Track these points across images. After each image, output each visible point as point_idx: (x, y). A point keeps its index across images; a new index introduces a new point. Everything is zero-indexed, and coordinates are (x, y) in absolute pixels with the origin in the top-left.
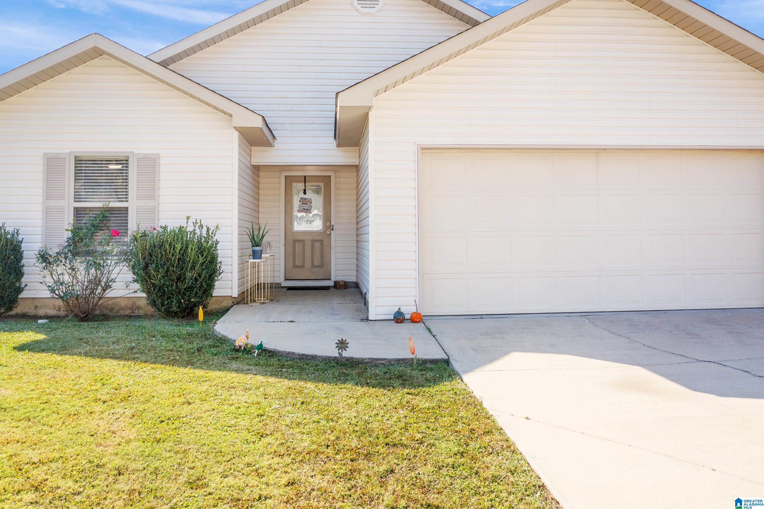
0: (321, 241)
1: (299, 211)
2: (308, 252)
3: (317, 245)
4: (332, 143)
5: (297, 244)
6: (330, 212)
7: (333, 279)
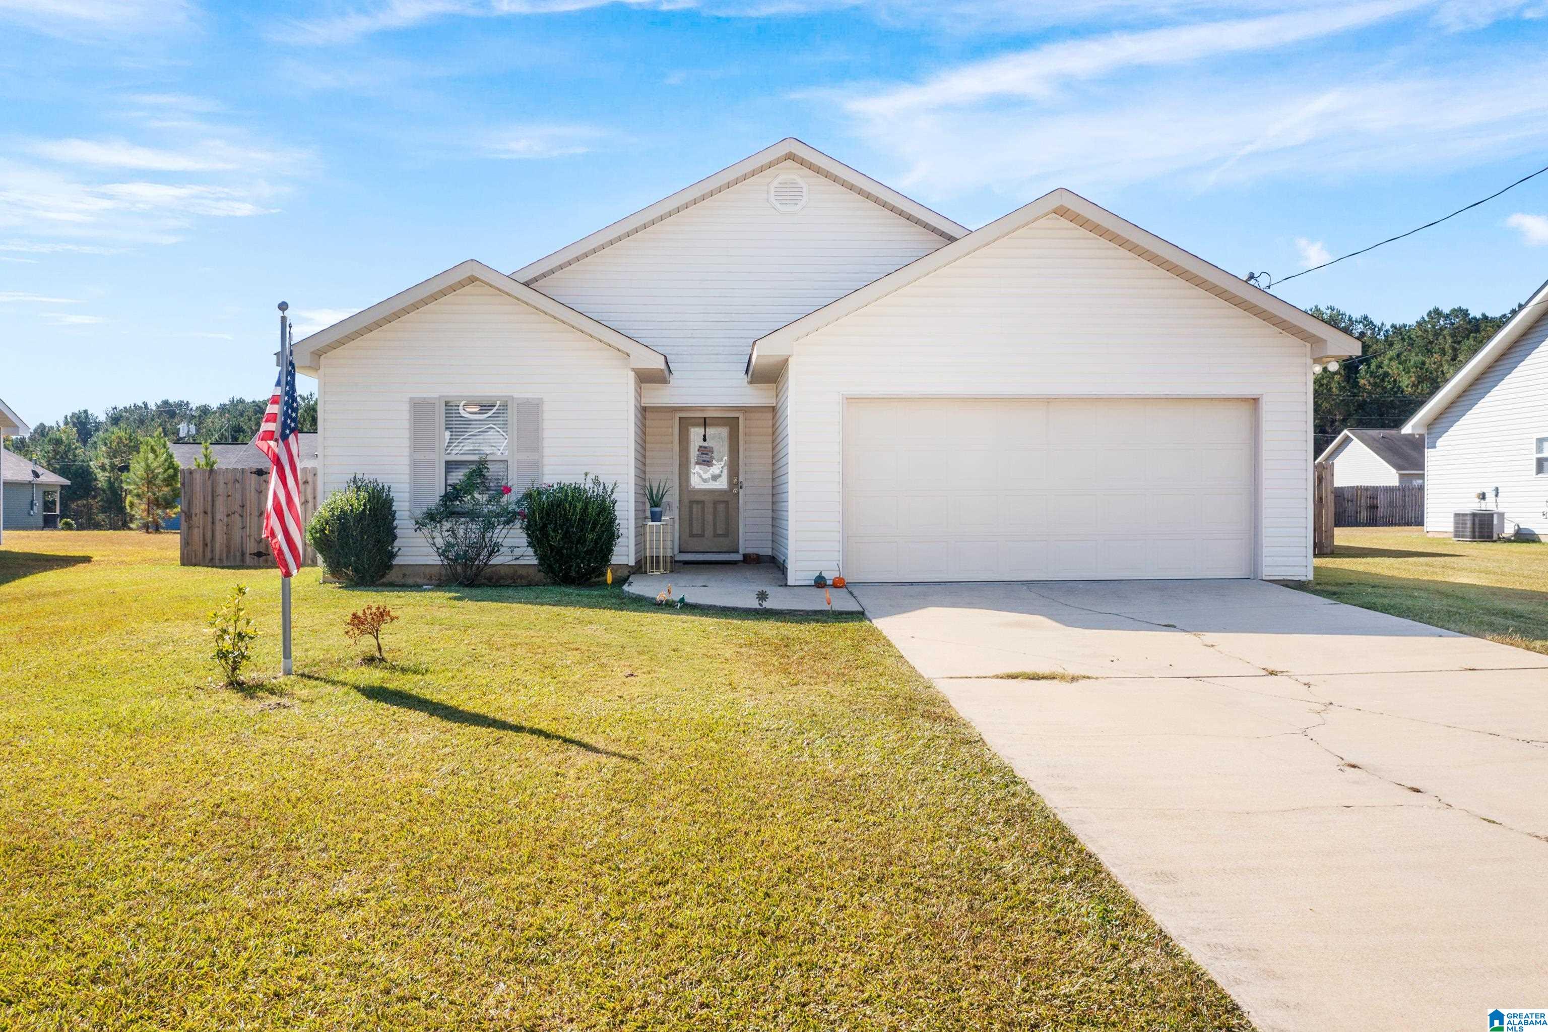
0: (727, 502)
1: (697, 463)
2: (709, 517)
3: (721, 507)
4: (741, 379)
5: (695, 506)
6: (738, 465)
7: (742, 550)
